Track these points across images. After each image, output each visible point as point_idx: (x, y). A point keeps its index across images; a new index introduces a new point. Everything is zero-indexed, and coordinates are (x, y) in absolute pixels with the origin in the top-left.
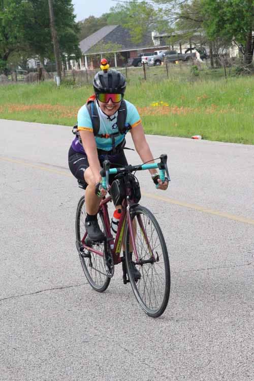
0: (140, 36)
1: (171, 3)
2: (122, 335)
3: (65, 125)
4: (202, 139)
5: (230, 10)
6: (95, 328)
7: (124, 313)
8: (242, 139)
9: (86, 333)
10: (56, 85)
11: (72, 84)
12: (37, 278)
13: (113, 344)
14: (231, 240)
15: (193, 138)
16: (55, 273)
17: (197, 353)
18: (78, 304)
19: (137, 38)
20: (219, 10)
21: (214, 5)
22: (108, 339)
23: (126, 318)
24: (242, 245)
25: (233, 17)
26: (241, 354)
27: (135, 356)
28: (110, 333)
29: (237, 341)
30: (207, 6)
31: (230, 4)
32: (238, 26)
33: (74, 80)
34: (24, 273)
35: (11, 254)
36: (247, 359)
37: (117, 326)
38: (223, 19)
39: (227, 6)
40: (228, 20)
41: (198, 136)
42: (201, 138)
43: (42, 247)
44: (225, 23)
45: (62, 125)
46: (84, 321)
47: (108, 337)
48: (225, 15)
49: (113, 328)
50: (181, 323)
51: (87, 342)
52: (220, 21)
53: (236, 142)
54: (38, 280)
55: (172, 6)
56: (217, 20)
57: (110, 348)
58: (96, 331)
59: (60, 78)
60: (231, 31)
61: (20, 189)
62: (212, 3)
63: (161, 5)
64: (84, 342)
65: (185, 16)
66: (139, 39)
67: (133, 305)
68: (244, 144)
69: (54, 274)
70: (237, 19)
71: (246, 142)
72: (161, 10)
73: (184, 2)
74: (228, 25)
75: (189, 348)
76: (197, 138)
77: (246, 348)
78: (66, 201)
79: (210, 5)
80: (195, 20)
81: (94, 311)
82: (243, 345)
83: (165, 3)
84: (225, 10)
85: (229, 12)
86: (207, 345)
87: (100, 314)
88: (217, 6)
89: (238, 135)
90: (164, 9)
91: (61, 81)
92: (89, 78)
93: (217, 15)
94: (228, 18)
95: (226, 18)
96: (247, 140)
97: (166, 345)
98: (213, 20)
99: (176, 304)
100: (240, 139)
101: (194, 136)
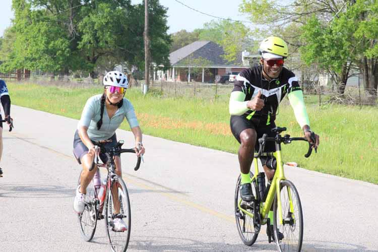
0: (234, 54)
1: (269, 24)
3: (150, 135)
4: (297, 166)
5: (330, 38)
8: (343, 173)
10: (143, 93)
11: (159, 94)
15: (289, 165)
19: (231, 55)
20: (318, 36)
21: (314, 30)
25: (332, 44)
30: (307, 32)
31: (329, 31)
32: (336, 54)
33: (162, 91)
38: (321, 45)
39: (327, 35)
40: (326, 47)
41: (293, 163)
44: (323, 50)
45: (148, 134)
48: (324, 42)
52: (317, 47)
53: (335, 175)
55: (269, 27)
56: (316, 45)
59: (148, 87)
60: (328, 59)
62: (312, 29)
63: (260, 25)
66: (234, 57)
68: (344, 177)
70: (336, 48)
71: (347, 175)
72: (258, 30)
73: (282, 25)
74: (326, 53)
76: (293, 165)
78: (151, 221)
79: (309, 30)
80: (291, 44)
83: (263, 24)
84: (324, 37)
85: (327, 38)
88: (316, 32)
89: (336, 167)
90: (260, 30)
91: (148, 89)
92: (177, 90)
93: (315, 41)
94: (327, 45)
95: (324, 46)
96: (349, 174)
98: (311, 46)
100: (340, 172)
101: (290, 163)
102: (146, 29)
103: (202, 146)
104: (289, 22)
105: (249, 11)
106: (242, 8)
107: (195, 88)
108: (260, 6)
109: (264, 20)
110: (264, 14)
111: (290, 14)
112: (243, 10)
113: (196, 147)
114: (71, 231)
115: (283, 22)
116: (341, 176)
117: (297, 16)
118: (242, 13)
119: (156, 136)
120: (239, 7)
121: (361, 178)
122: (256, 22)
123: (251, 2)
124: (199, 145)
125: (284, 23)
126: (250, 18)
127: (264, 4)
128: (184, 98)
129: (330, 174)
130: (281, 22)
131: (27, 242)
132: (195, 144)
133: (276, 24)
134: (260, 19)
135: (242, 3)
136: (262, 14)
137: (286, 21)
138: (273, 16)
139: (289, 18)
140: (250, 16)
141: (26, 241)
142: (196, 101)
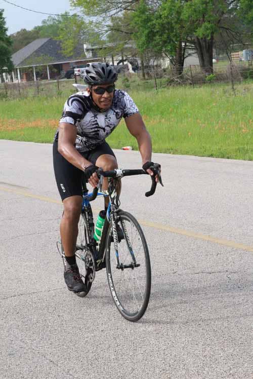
0: (71, 49)
1: (101, 15)
2: (48, 347)
4: (133, 150)
5: (160, 22)
6: (21, 340)
7: (50, 324)
8: (172, 150)
9: (12, 345)
11: (4, 97)
13: (38, 355)
14: (158, 249)
15: (124, 149)
17: (121, 362)
18: (4, 317)
19: (69, 50)
20: (148, 22)
21: (144, 17)
22: (34, 351)
23: (52, 329)
24: (168, 255)
25: (162, 29)
26: (164, 362)
27: (60, 367)
28: (36, 345)
29: (160, 349)
30: (136, 19)
31: (159, 16)
32: (168, 37)
33: (7, 93)
36: (170, 366)
37: (43, 338)
38: (152, 31)
39: (157, 19)
40: (157, 32)
41: (128, 147)
42: (131, 149)
44: (155, 36)
46: (10, 334)
47: (33, 349)
48: (155, 27)
49: (39, 340)
50: (106, 332)
51: (12, 354)
52: (149, 33)
53: (165, 152)
55: (102, 18)
56: (146, 32)
57: (35, 360)
58: (22, 344)
60: (161, 43)
62: (141, 15)
63: (92, 17)
64: (10, 354)
65: (115, 28)
66: (70, 52)
67: (59, 316)
68: (173, 154)
70: (167, 31)
71: (175, 151)
72: (91, 23)
73: (114, 14)
74: (158, 37)
75: (113, 357)
76: (127, 149)
77: (169, 355)
79: (139, 17)
80: (126, 33)
81: (19, 323)
82: (166, 353)
83: (96, 15)
84: (154, 22)
85: (159, 24)
86: (130, 354)
87: (27, 326)
88: (146, 18)
89: (167, 146)
90: (94, 22)
92: (21, 91)
93: (147, 27)
94: (158, 30)
95: (155, 31)
96: (176, 150)
97: (91, 355)
98: (143, 32)
99: (102, 314)
100: (169, 150)
101: (125, 148)
103: (46, 143)
104: (121, 10)
105: (80, 4)
106: (73, 2)
107: (38, 87)
109: (96, 11)
110: (95, 6)
111: (120, 3)
112: (75, 4)
113: (39, 144)
115: (115, 11)
116: (170, 153)
117: (127, 4)
118: (74, 7)
119: (3, 139)
120: (71, 2)
121: (187, 153)
122: (88, 14)
124: (43, 142)
125: (116, 13)
126: (82, 11)
128: (28, 98)
129: (161, 153)
130: (113, 12)
133: (108, 14)
134: (92, 10)
136: (93, 6)
137: (118, 10)
138: (104, 7)
139: (120, 7)
140: (83, 9)
142: (40, 100)
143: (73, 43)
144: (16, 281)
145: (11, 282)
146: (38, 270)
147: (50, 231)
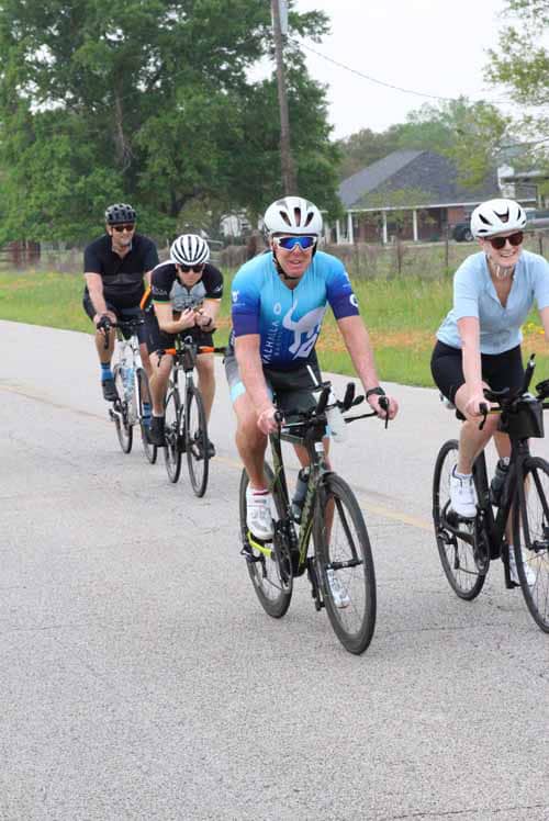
0: (479, 176)
12: (268, 787)
16: (312, 776)
19: (473, 178)
34: (232, 769)
35: (196, 708)
43: (273, 692)
54: (269, 793)
61: (213, 525)
63: (530, 108)
66: (477, 182)
69: (311, 781)
72: (528, 120)
90: (534, 118)
92: (361, 264)
102: (283, 134)
105: (505, 77)
106: (490, 72)
107: (400, 258)
108: (530, 67)
109: (541, 95)
110: (540, 83)
112: (493, 77)
114: (154, 600)
118: (492, 84)
122: (522, 99)
123: (509, 60)
126: (509, 93)
127: (537, 61)
128: (376, 281)
131: (61, 630)
132: (409, 383)
134: (533, 93)
135: (491, 61)
136: (535, 82)
140: (512, 88)
141: (60, 626)
142: (403, 286)
143: (482, 164)
144: (401, 767)
145: (386, 769)
146: (457, 742)
147: (472, 626)
